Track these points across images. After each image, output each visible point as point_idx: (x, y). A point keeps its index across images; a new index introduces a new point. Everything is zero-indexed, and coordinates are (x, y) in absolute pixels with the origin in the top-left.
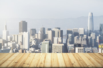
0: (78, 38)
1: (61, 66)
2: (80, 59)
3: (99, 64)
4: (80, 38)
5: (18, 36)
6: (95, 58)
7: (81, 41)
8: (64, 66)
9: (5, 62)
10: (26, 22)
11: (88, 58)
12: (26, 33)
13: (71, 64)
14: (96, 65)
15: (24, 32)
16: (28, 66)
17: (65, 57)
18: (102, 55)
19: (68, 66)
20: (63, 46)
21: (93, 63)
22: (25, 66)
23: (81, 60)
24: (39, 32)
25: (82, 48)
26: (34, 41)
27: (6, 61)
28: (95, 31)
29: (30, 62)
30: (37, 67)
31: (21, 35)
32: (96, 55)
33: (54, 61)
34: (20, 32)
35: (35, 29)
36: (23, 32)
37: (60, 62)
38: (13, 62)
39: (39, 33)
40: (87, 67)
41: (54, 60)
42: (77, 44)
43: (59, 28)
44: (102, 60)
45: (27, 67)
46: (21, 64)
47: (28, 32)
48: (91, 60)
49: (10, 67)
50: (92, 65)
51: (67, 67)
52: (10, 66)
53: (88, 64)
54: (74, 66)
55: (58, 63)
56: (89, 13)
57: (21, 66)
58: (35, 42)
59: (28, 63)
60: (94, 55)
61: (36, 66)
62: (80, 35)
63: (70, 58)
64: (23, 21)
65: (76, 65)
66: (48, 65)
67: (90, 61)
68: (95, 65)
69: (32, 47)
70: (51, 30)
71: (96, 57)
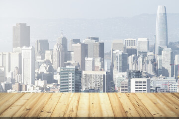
0: (135, 59)
1: (105, 115)
2: (140, 103)
3: (171, 112)
4: (140, 59)
5: (10, 54)
6: (164, 101)
7: (143, 65)
8: (111, 115)
9: (8, 108)
10: (27, 25)
11: (152, 101)
12: (27, 48)
13: (123, 111)
14: (166, 113)
15: (24, 47)
16: (49, 115)
17: (113, 99)
18: (176, 96)
19: (119, 115)
20: (104, 75)
21: (161, 110)
22: (44, 115)
23: (140, 105)
24: (55, 47)
25: (145, 80)
26: (45, 65)
27: (10, 106)
28: (171, 43)
29: (53, 108)
30: (65, 118)
31: (18, 53)
32: (166, 96)
33: (93, 107)
34: (15, 46)
35: (47, 41)
36: (21, 47)
37: (103, 108)
38: (23, 108)
39: (54, 49)
40: (151, 118)
41: (94, 104)
42: (134, 72)
43: (97, 39)
44: (177, 104)
45: (46, 118)
46: (37, 111)
47: (31, 48)
48: (158, 104)
49: (17, 118)
50: (161, 114)
51: (117, 118)
52: (17, 115)
53: (154, 111)
54: (129, 116)
55: (101, 111)
56: (159, 7)
57: (36, 116)
58: (46, 68)
59: (48, 110)
60: (164, 96)
61: (62, 116)
62: (140, 52)
63: (122, 101)
64: (20, 24)
65: (133, 113)
66: (83, 113)
67: (157, 106)
68: (164, 114)
69: (41, 78)
70: (80, 43)
71: (167, 99)
